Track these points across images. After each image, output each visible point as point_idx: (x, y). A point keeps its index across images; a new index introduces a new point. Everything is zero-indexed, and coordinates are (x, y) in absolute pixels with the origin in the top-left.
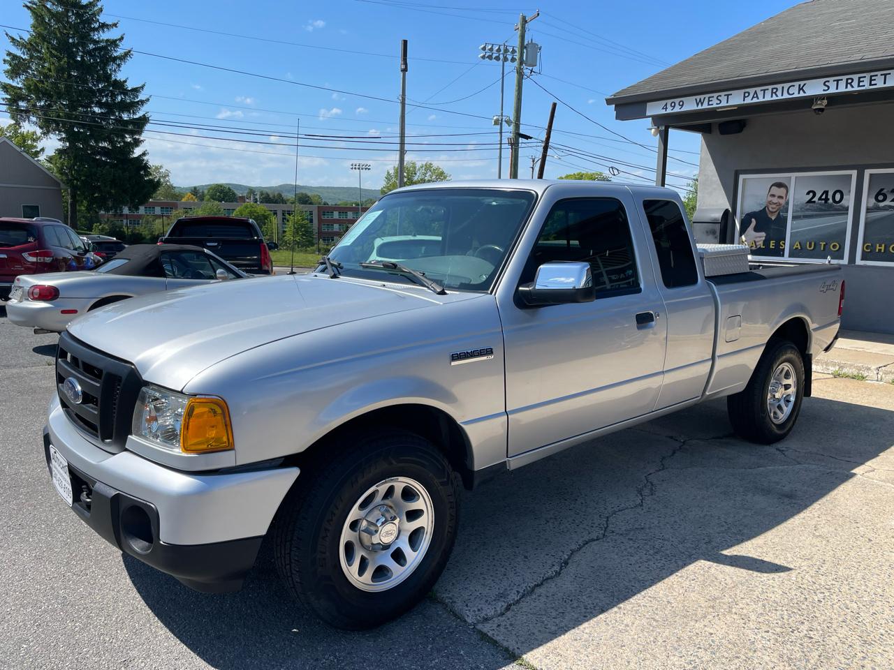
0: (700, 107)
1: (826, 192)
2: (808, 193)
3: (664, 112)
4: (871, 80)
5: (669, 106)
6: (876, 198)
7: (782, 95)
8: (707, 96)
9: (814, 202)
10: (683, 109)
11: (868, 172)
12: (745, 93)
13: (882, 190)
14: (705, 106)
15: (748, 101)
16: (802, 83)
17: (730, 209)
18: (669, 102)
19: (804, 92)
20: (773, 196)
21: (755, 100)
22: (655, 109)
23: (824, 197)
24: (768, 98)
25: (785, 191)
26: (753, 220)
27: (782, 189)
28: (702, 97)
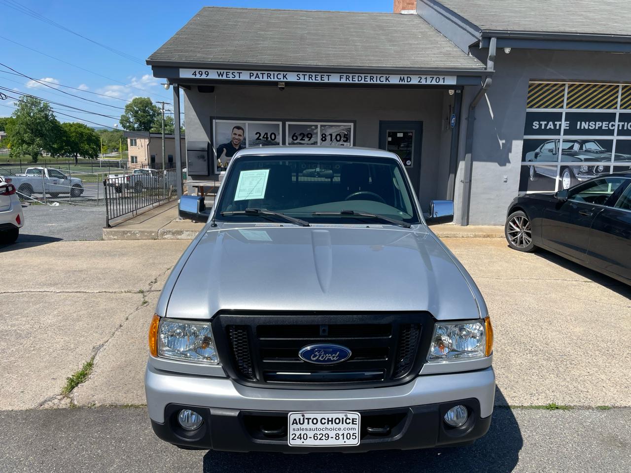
0: (221, 78)
1: (266, 134)
2: (256, 134)
3: (193, 77)
4: (321, 78)
5: (197, 73)
6: (293, 138)
7: (274, 78)
8: (225, 71)
9: (260, 139)
10: (208, 78)
11: (287, 123)
12: (250, 73)
13: (295, 134)
14: (224, 77)
15: (253, 78)
16: (285, 73)
17: (210, 142)
18: (197, 71)
19: (287, 79)
20: (235, 134)
21: (257, 79)
22: (185, 74)
23: (265, 136)
24: (265, 79)
25: (242, 132)
26: (224, 149)
27: (240, 130)
28: (222, 71)
